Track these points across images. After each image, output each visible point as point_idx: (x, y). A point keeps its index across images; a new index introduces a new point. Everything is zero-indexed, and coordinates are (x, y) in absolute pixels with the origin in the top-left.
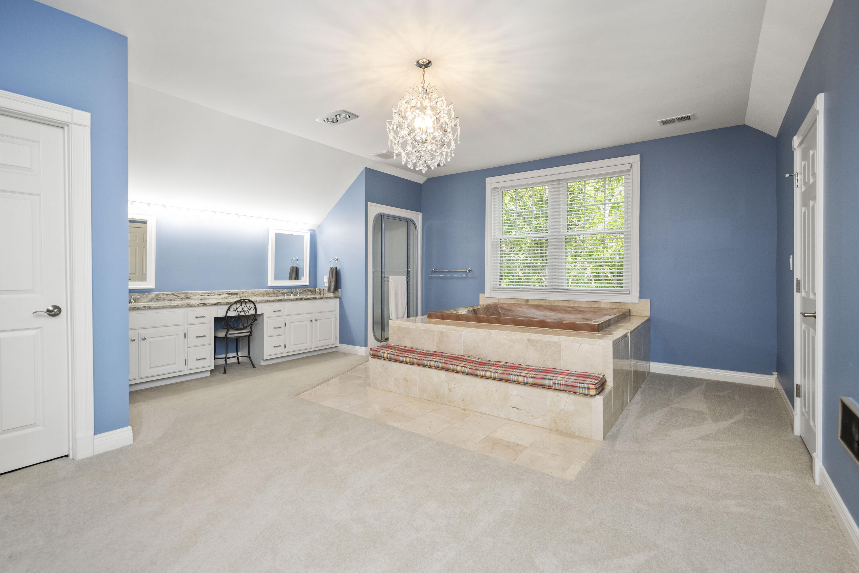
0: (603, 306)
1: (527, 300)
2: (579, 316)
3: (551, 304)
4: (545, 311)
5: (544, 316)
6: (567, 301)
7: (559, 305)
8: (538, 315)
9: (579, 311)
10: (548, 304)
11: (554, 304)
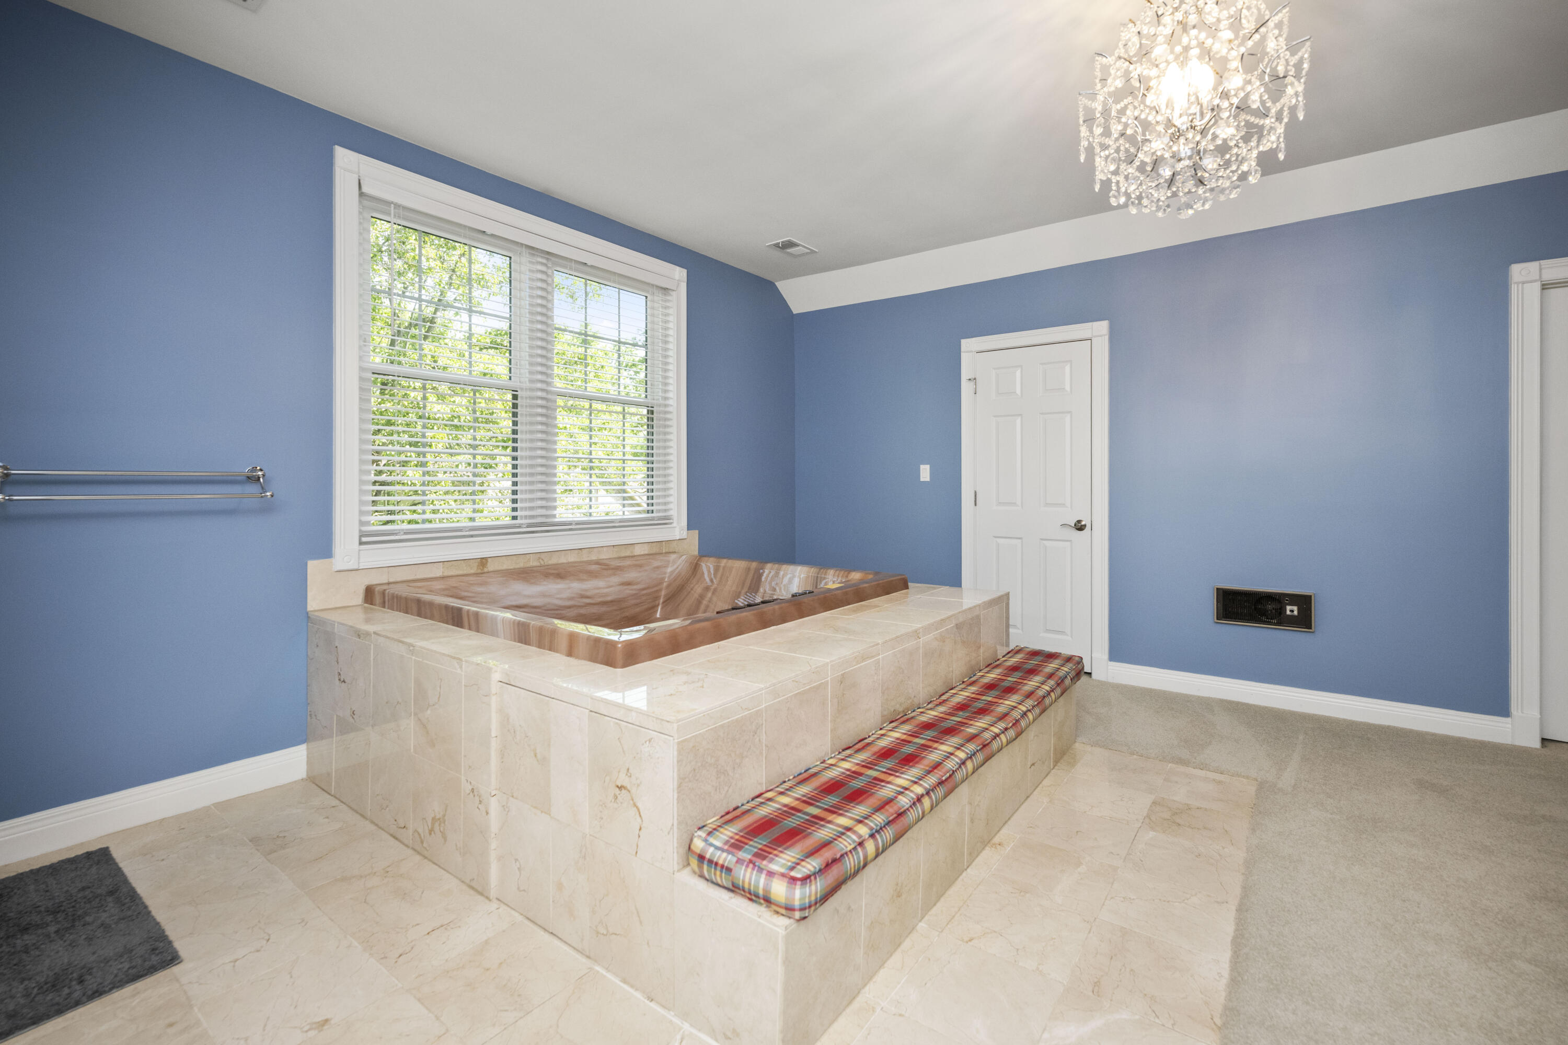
0: (638, 551)
1: (483, 561)
2: (615, 580)
3: (542, 563)
4: (545, 583)
5: (544, 595)
6: (576, 551)
7: (560, 562)
8: (529, 597)
9: (613, 569)
10: (536, 564)
11: (550, 562)
